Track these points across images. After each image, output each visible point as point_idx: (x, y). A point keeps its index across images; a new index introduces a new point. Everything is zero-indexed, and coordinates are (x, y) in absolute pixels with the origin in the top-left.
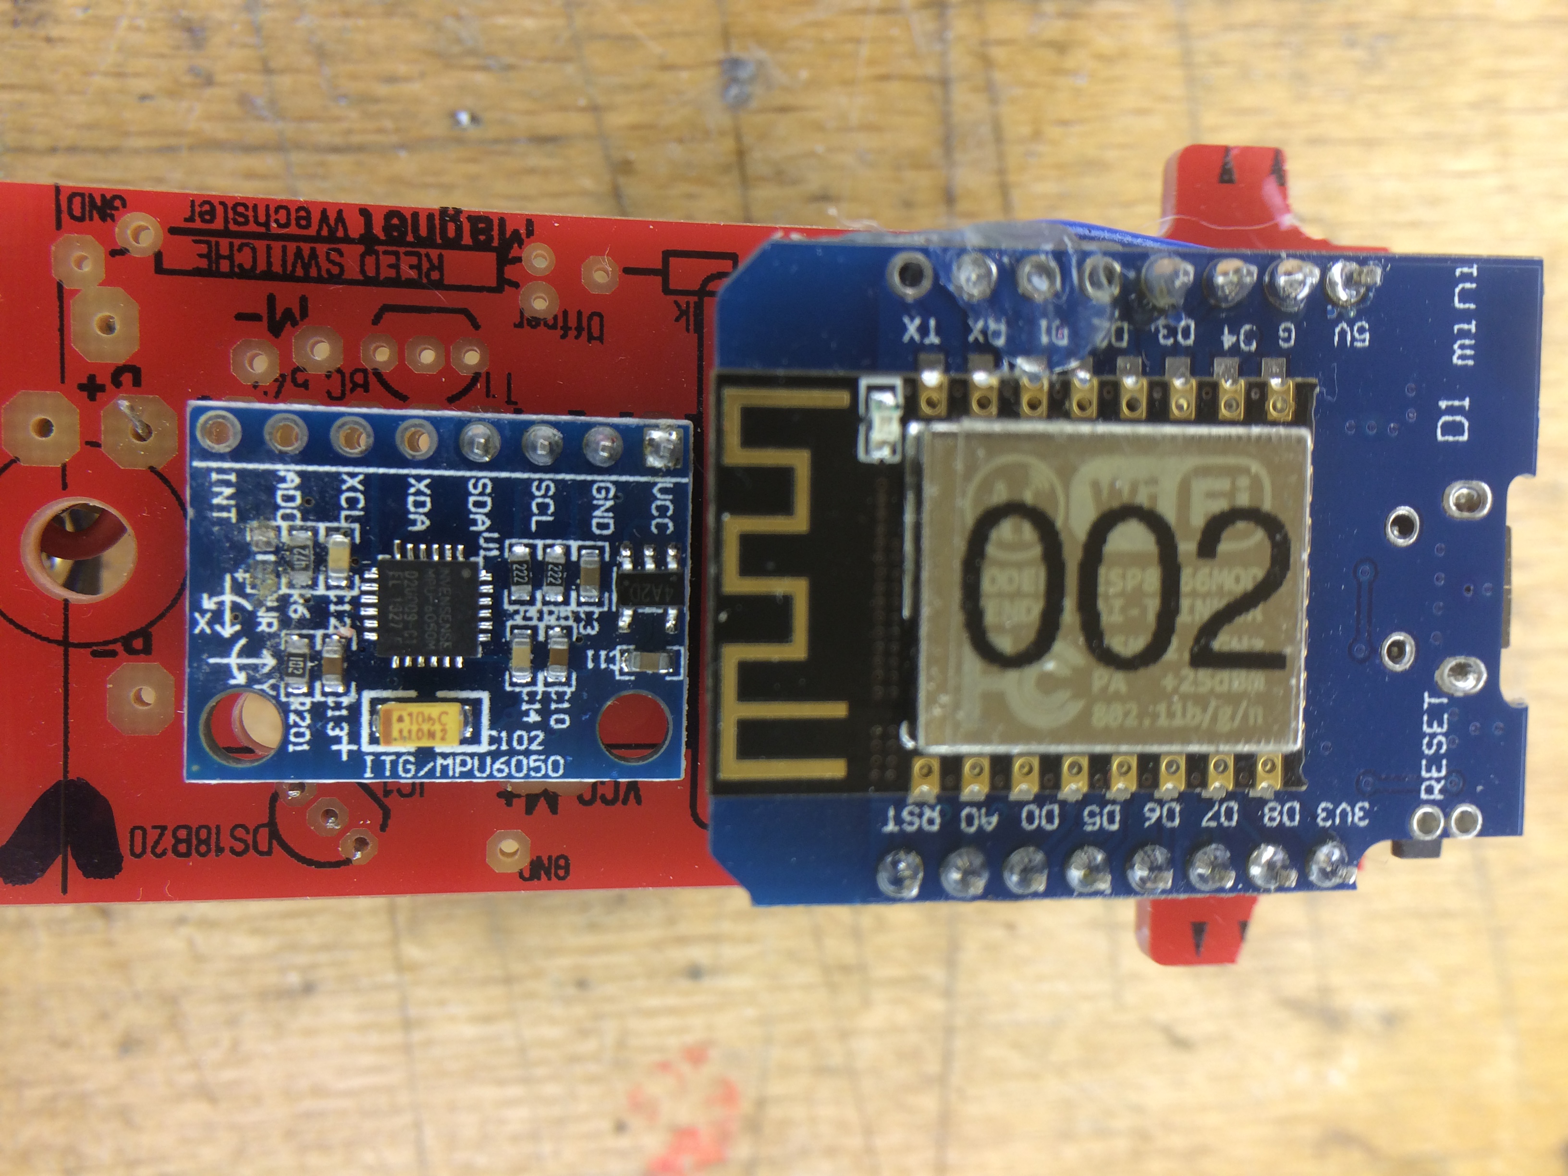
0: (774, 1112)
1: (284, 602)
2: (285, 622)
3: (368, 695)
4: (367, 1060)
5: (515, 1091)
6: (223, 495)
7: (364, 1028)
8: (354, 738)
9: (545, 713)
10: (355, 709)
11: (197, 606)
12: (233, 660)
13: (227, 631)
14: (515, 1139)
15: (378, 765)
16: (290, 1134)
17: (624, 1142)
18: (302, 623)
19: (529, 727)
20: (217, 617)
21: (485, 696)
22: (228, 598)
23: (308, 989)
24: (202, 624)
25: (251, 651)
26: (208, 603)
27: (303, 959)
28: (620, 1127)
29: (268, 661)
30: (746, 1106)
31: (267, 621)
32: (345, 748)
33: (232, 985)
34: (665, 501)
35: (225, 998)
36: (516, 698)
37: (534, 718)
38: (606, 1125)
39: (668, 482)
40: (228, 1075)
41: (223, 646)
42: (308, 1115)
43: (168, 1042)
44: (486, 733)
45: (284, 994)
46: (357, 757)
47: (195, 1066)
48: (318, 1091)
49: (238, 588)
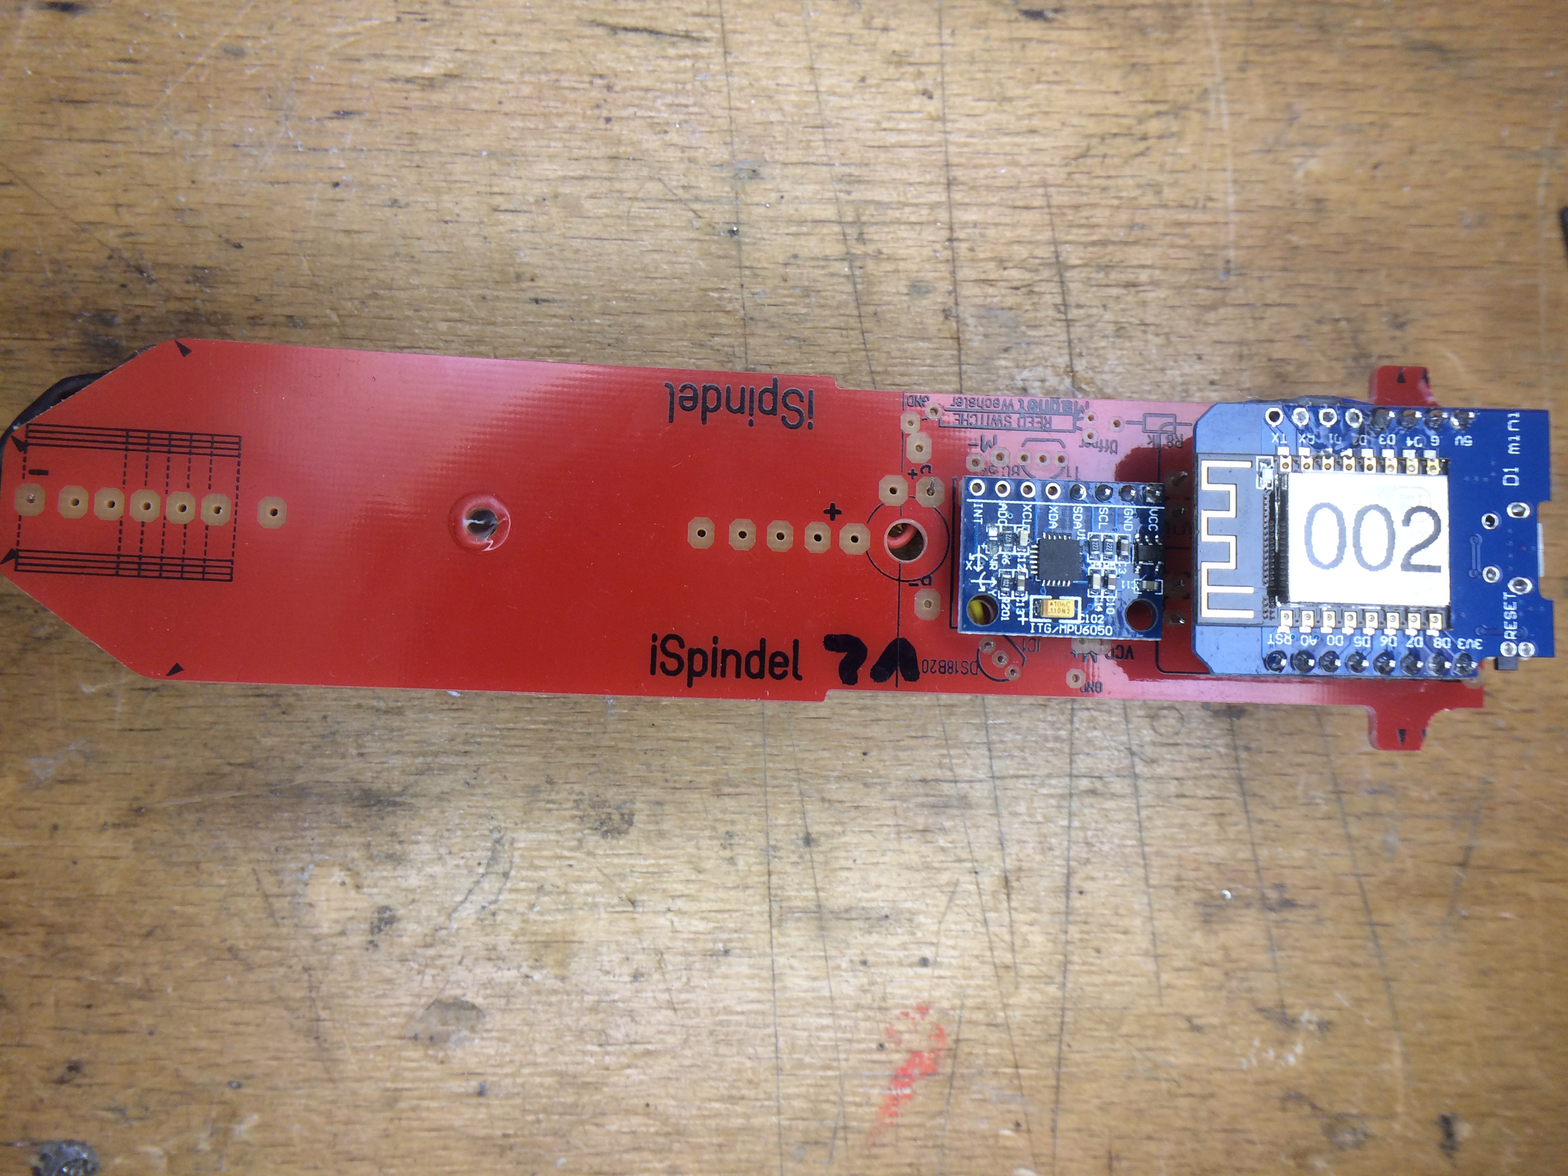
0: (965, 1048)
1: (1000, 557)
2: (1001, 566)
3: (1032, 597)
4: (753, 995)
5: (826, 1021)
6: (978, 513)
7: (751, 977)
8: (1027, 615)
9: (1105, 607)
10: (1027, 603)
11: (967, 559)
12: (980, 581)
13: (978, 569)
14: (825, 1048)
15: (1036, 627)
16: (711, 1033)
17: (882, 1057)
18: (1007, 566)
19: (1098, 613)
20: (975, 563)
21: (1079, 599)
22: (979, 555)
23: (726, 952)
24: (969, 566)
25: (987, 577)
26: (971, 557)
27: (725, 936)
28: (881, 1046)
29: (994, 582)
30: (949, 1042)
31: (993, 565)
32: (1023, 619)
33: (690, 947)
34: (1154, 516)
35: (686, 954)
36: (1092, 600)
37: (1100, 609)
38: (874, 1046)
39: (1155, 508)
40: (684, 996)
41: (977, 575)
42: (721, 1023)
43: (657, 976)
44: (1080, 615)
45: (714, 954)
46: (1028, 623)
47: (668, 990)
48: (727, 1010)
49: (983, 551)
